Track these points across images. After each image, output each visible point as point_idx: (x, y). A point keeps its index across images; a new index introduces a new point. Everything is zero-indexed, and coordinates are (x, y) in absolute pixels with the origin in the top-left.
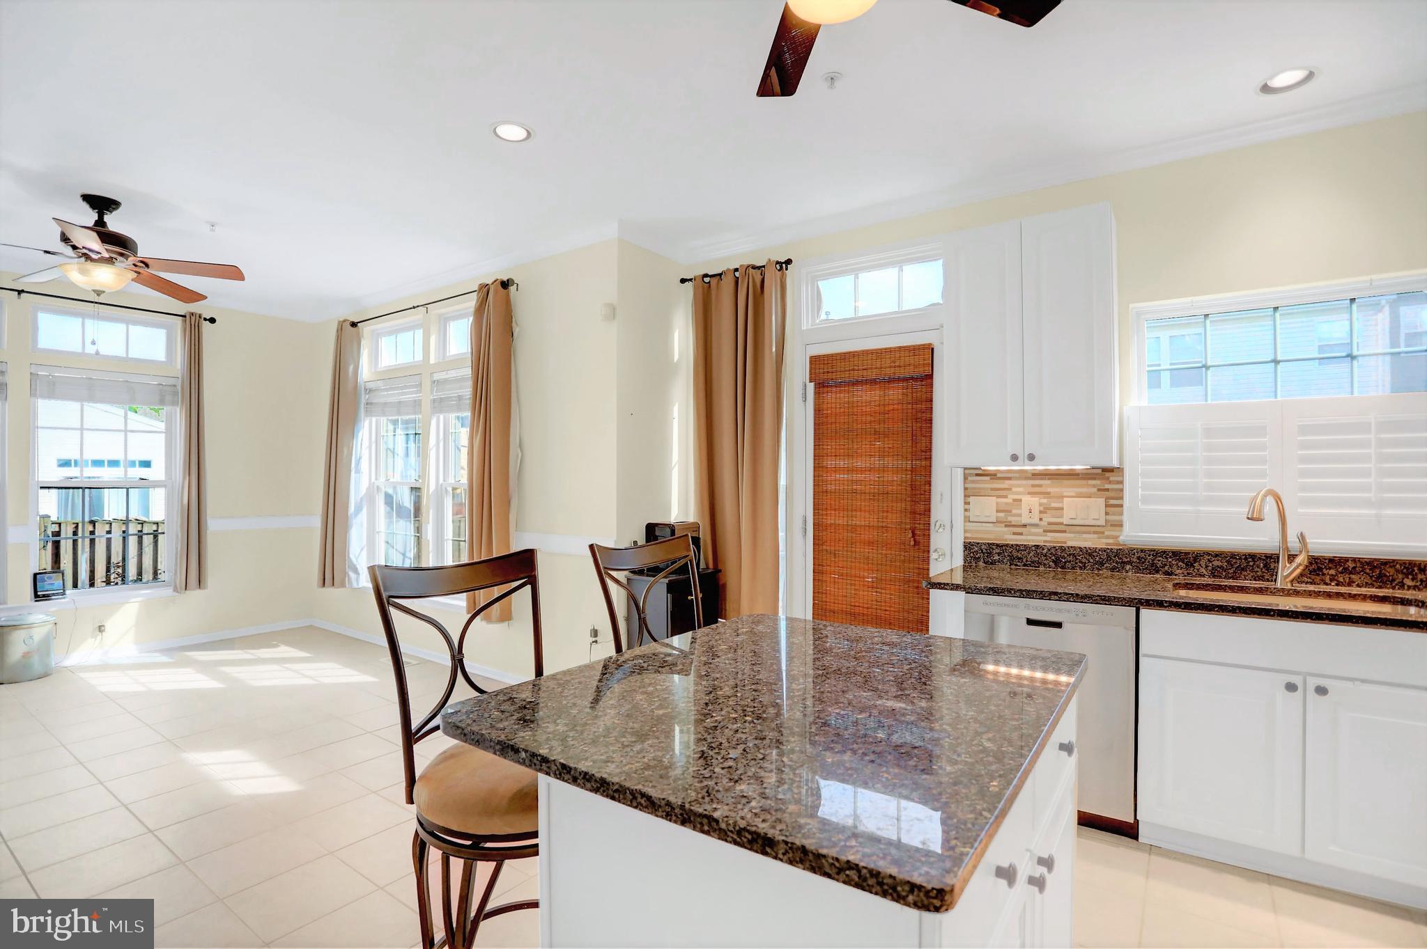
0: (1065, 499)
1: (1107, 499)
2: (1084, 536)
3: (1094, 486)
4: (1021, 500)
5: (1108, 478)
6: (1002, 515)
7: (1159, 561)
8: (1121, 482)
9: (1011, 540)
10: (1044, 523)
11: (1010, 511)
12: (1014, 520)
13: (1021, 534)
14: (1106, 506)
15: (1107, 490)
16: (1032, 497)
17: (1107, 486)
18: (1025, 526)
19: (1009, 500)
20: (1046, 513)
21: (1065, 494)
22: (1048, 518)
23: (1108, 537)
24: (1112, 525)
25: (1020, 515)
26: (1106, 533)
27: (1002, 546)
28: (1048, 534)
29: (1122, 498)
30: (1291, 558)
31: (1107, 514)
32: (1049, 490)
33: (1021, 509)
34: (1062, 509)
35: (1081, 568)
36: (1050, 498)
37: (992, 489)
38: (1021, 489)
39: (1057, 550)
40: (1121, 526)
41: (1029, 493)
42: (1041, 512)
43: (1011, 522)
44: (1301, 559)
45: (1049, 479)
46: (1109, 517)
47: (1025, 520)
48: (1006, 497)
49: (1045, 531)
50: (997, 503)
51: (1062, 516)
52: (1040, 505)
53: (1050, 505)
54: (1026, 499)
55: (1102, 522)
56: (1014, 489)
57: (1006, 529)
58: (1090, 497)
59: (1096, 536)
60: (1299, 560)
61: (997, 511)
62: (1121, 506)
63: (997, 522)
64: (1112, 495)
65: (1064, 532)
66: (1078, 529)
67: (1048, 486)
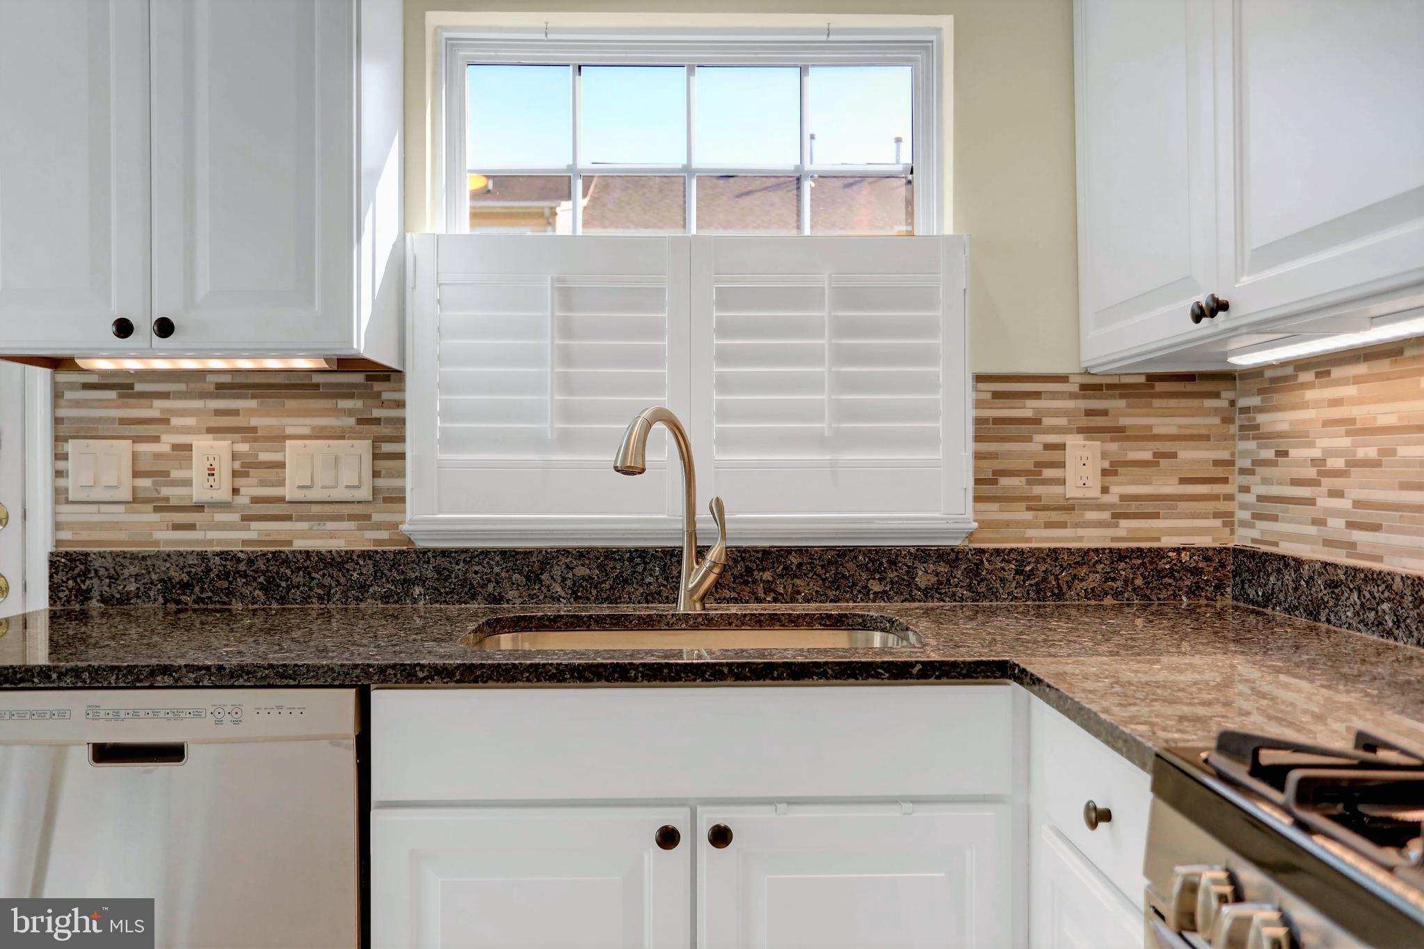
0: (288, 442)
1: (377, 441)
2: (331, 525)
3: (350, 413)
4: (189, 447)
5: (379, 394)
6: (146, 483)
7: (476, 573)
8: (401, 404)
9: (167, 542)
10: (243, 500)
11: (167, 474)
12: (173, 493)
13: (192, 527)
14: (376, 456)
15: (377, 421)
16: (215, 439)
17: (377, 413)
18: (199, 508)
19: (163, 447)
20: (246, 475)
21: (289, 431)
22: (250, 489)
23: (379, 526)
24: (386, 500)
25: (188, 483)
26: (376, 517)
27: (144, 558)
28: (254, 525)
29: (401, 439)
30: (701, 552)
31: (376, 474)
32: (254, 422)
33: (191, 467)
34: (281, 465)
35: (321, 598)
36: (256, 440)
37: (123, 421)
38: (191, 421)
39: (268, 560)
40: (402, 500)
41: (210, 430)
42: (235, 474)
43: (167, 499)
44: (717, 552)
45: (253, 397)
46: (381, 482)
47: (199, 493)
48: (156, 439)
49: (245, 518)
50: (135, 456)
51: (282, 483)
52: (234, 456)
53: (256, 455)
54: (203, 444)
55: (365, 493)
56: (176, 421)
57: (156, 517)
58: (343, 438)
59: (351, 525)
61: (136, 474)
62: (401, 456)
63: (135, 500)
64: (384, 430)
65: (288, 518)
66: (316, 509)
67: (251, 412)
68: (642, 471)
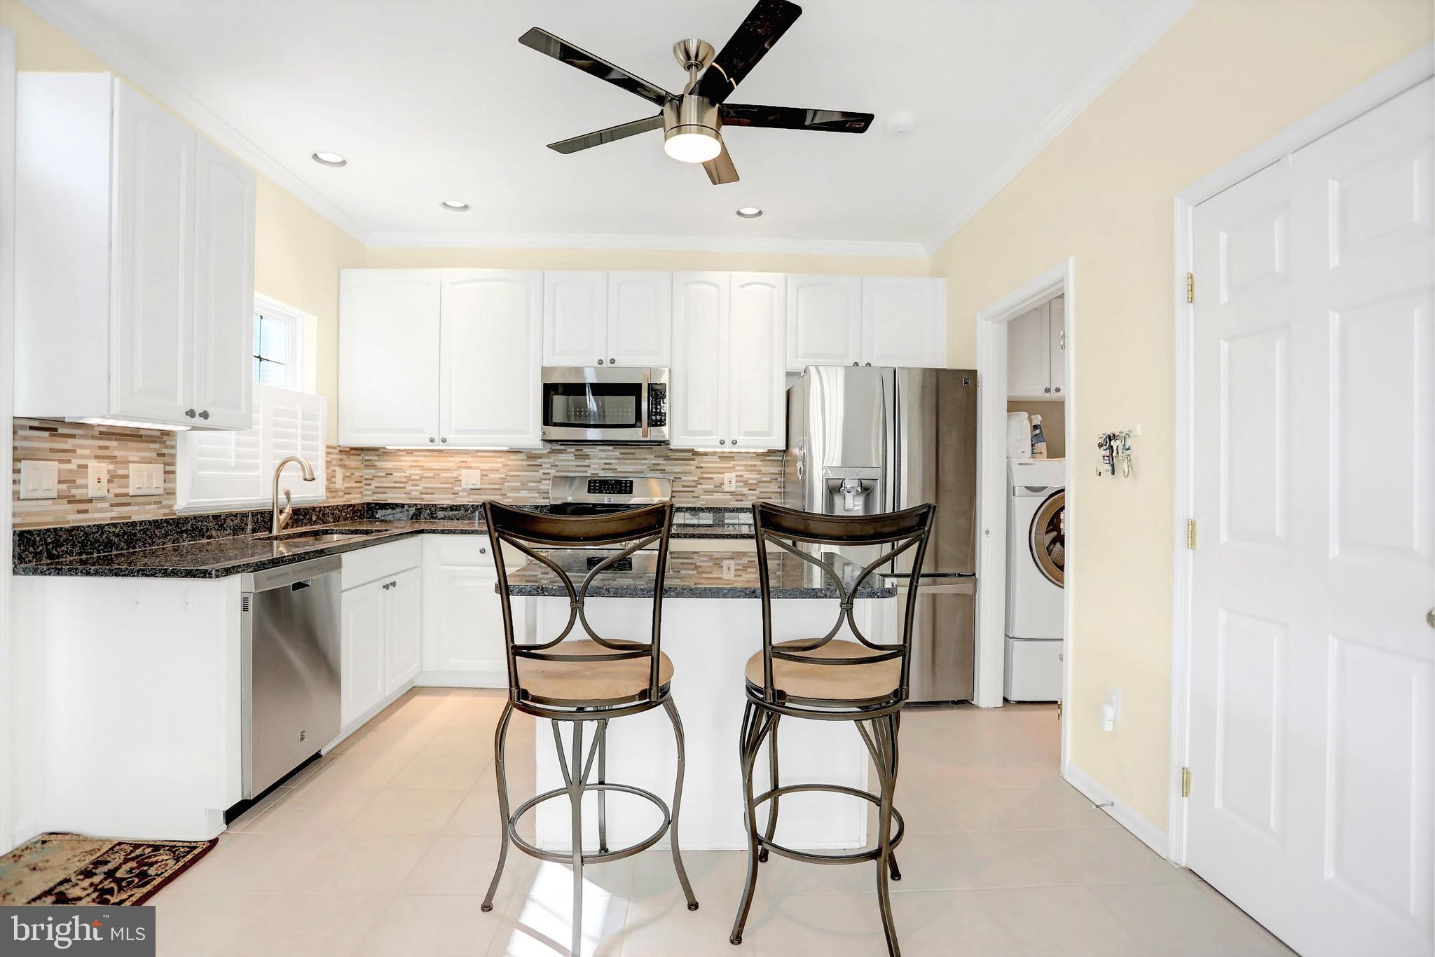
0: (130, 464)
1: (165, 465)
2: (148, 507)
3: (154, 450)
4: (87, 467)
5: (165, 442)
6: (64, 487)
8: (174, 447)
9: (76, 521)
10: (111, 495)
11: (74, 482)
12: (79, 493)
13: (87, 511)
14: (164, 472)
15: (164, 455)
16: (98, 462)
17: (164, 451)
18: (90, 501)
19: (72, 466)
20: (112, 482)
21: (131, 459)
22: (115, 489)
23: (164, 507)
24: (167, 494)
25: (87, 487)
26: (164, 502)
27: (71, 530)
28: (115, 508)
29: (173, 464)
31: (164, 481)
32: (116, 453)
33: (87, 478)
34: (127, 477)
35: (149, 544)
36: (116, 463)
37: (53, 451)
38: (86, 452)
40: (175, 493)
41: (96, 457)
42: (109, 481)
43: (74, 496)
44: (288, 510)
45: (116, 440)
46: (167, 485)
47: (91, 493)
48: (69, 462)
49: (111, 506)
50: (60, 471)
51: (127, 486)
52: (109, 472)
53: (116, 472)
54: (93, 464)
55: (161, 491)
56: (79, 452)
57: (71, 507)
58: (151, 463)
59: (156, 507)
60: (286, 511)
61: (60, 482)
62: (175, 472)
63: (59, 497)
64: (167, 459)
65: (129, 504)
66: (141, 499)
67: (115, 448)
68: (314, 479)
